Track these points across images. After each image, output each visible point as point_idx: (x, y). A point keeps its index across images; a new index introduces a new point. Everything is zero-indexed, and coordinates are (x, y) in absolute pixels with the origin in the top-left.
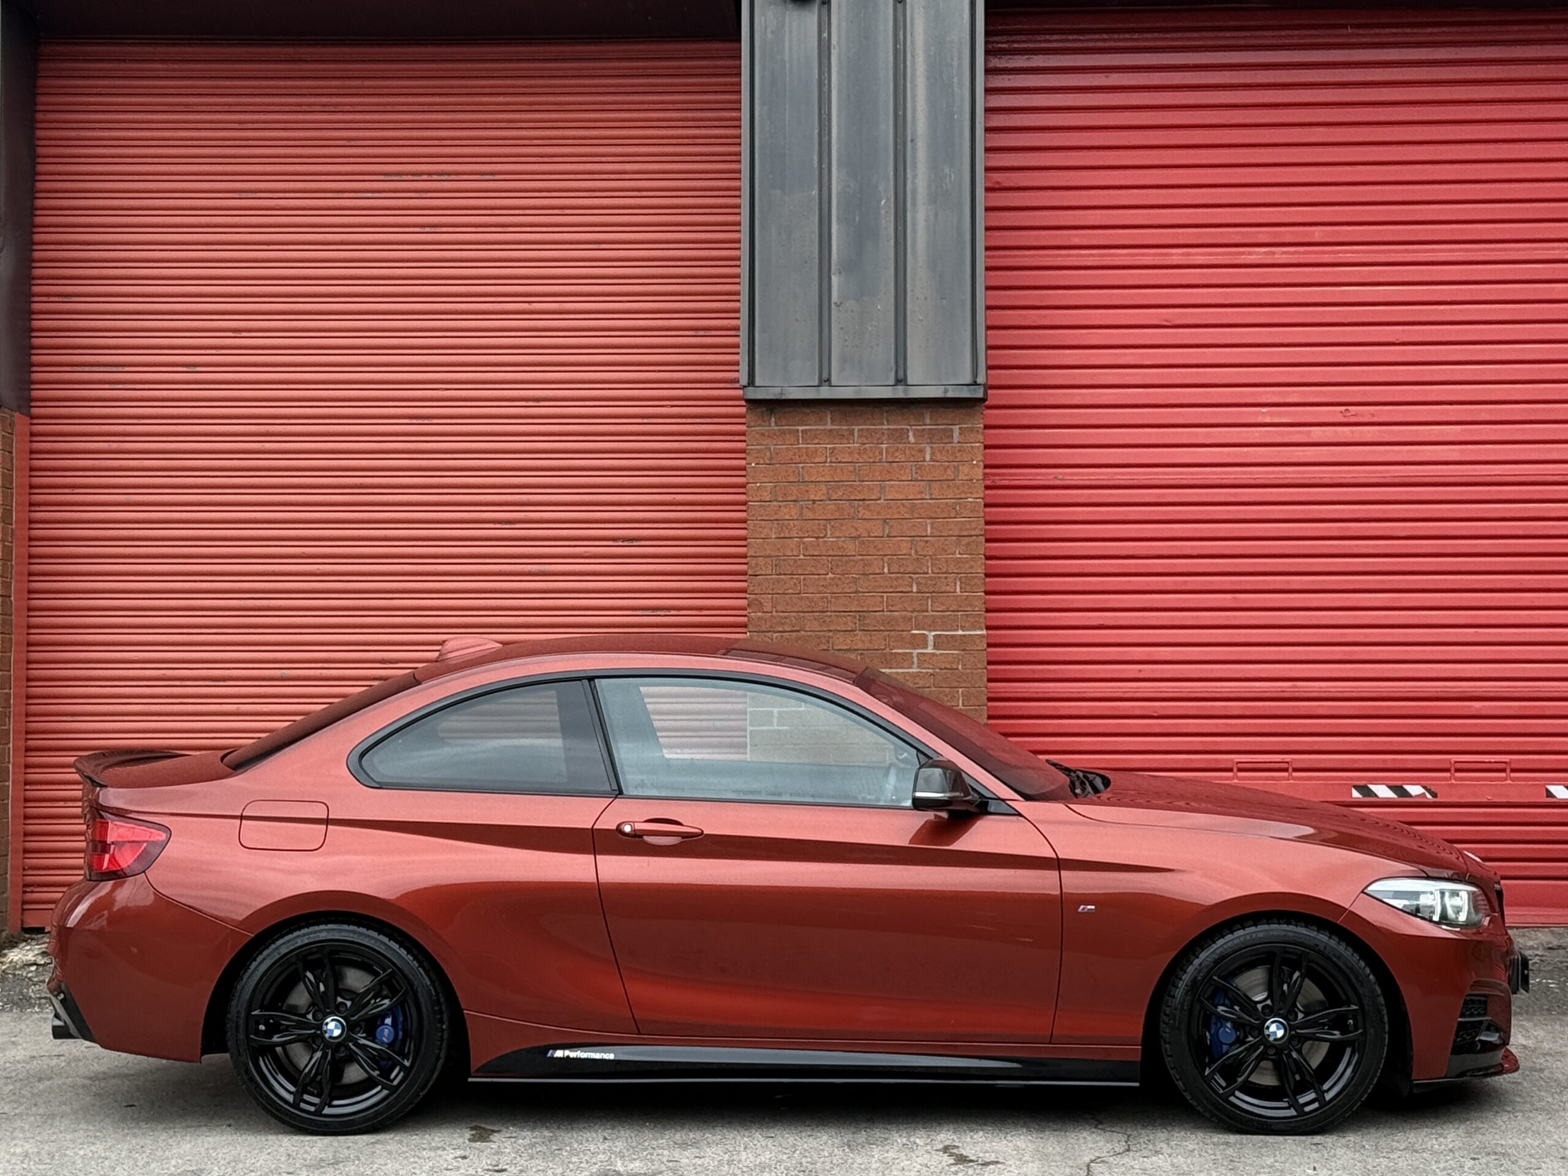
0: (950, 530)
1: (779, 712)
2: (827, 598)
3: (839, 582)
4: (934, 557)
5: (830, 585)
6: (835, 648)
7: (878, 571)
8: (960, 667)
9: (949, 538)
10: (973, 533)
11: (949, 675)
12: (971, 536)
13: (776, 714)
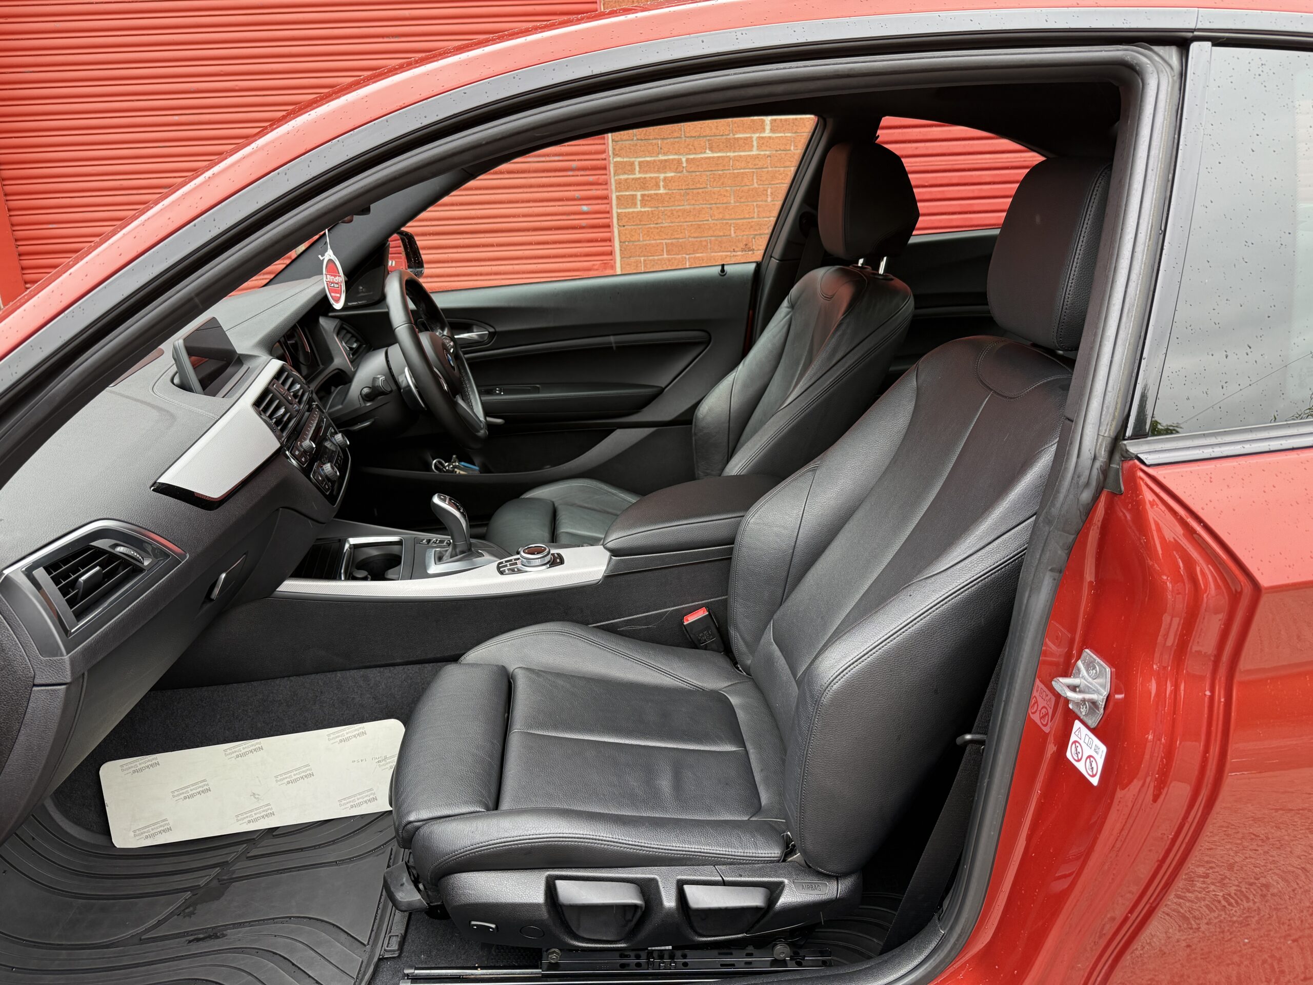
1: (643, 196)
6: (688, 135)
8: (792, 148)
11: (783, 156)
13: (639, 197)
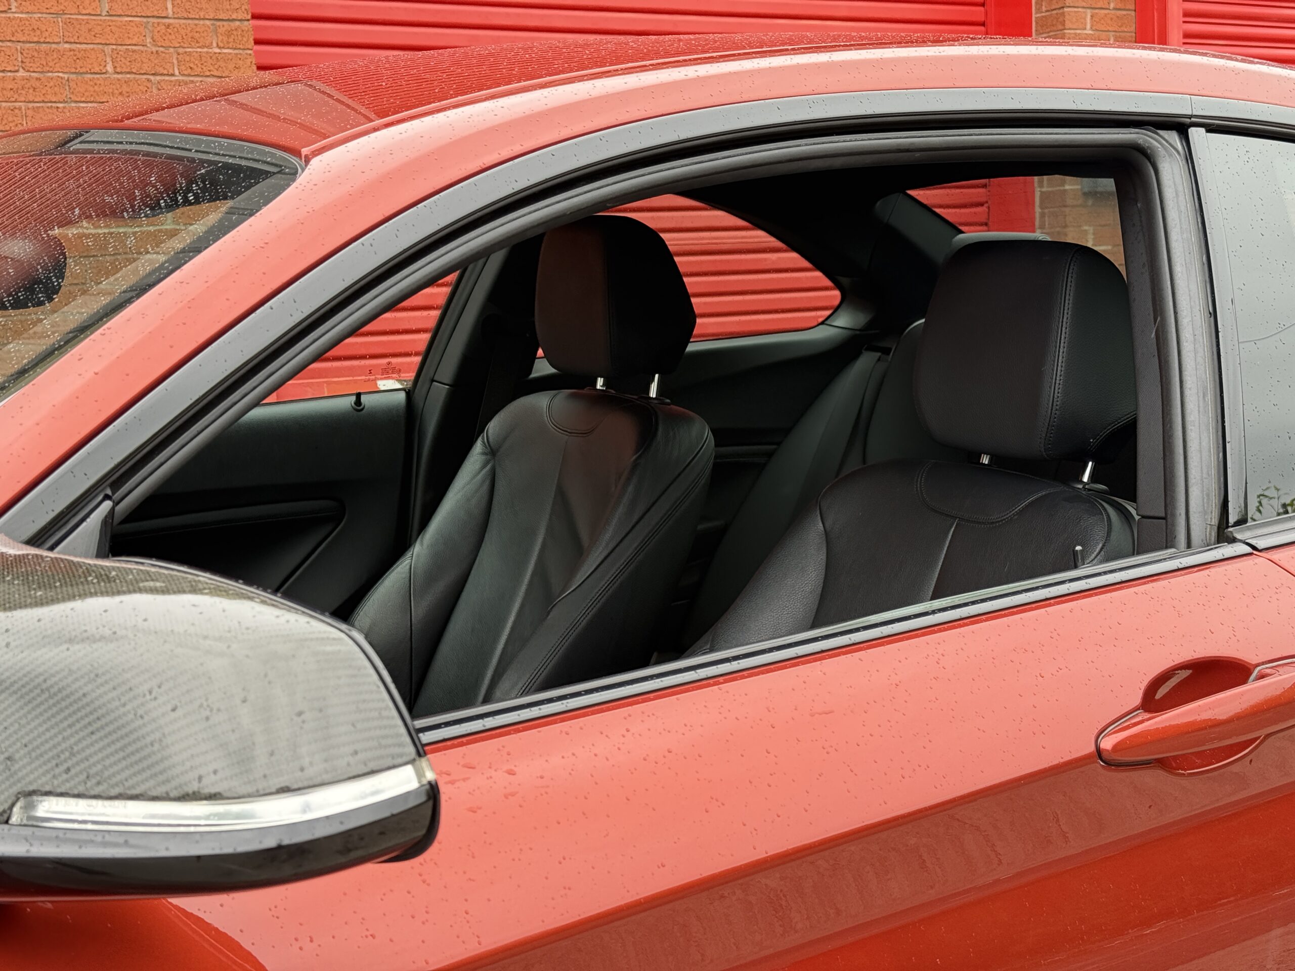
0: (201, 9)
2: (20, 109)
3: (38, 84)
4: (181, 50)
5: (23, 88)
7: (97, 69)
9: (201, 22)
10: (234, 16)
12: (234, 20)
